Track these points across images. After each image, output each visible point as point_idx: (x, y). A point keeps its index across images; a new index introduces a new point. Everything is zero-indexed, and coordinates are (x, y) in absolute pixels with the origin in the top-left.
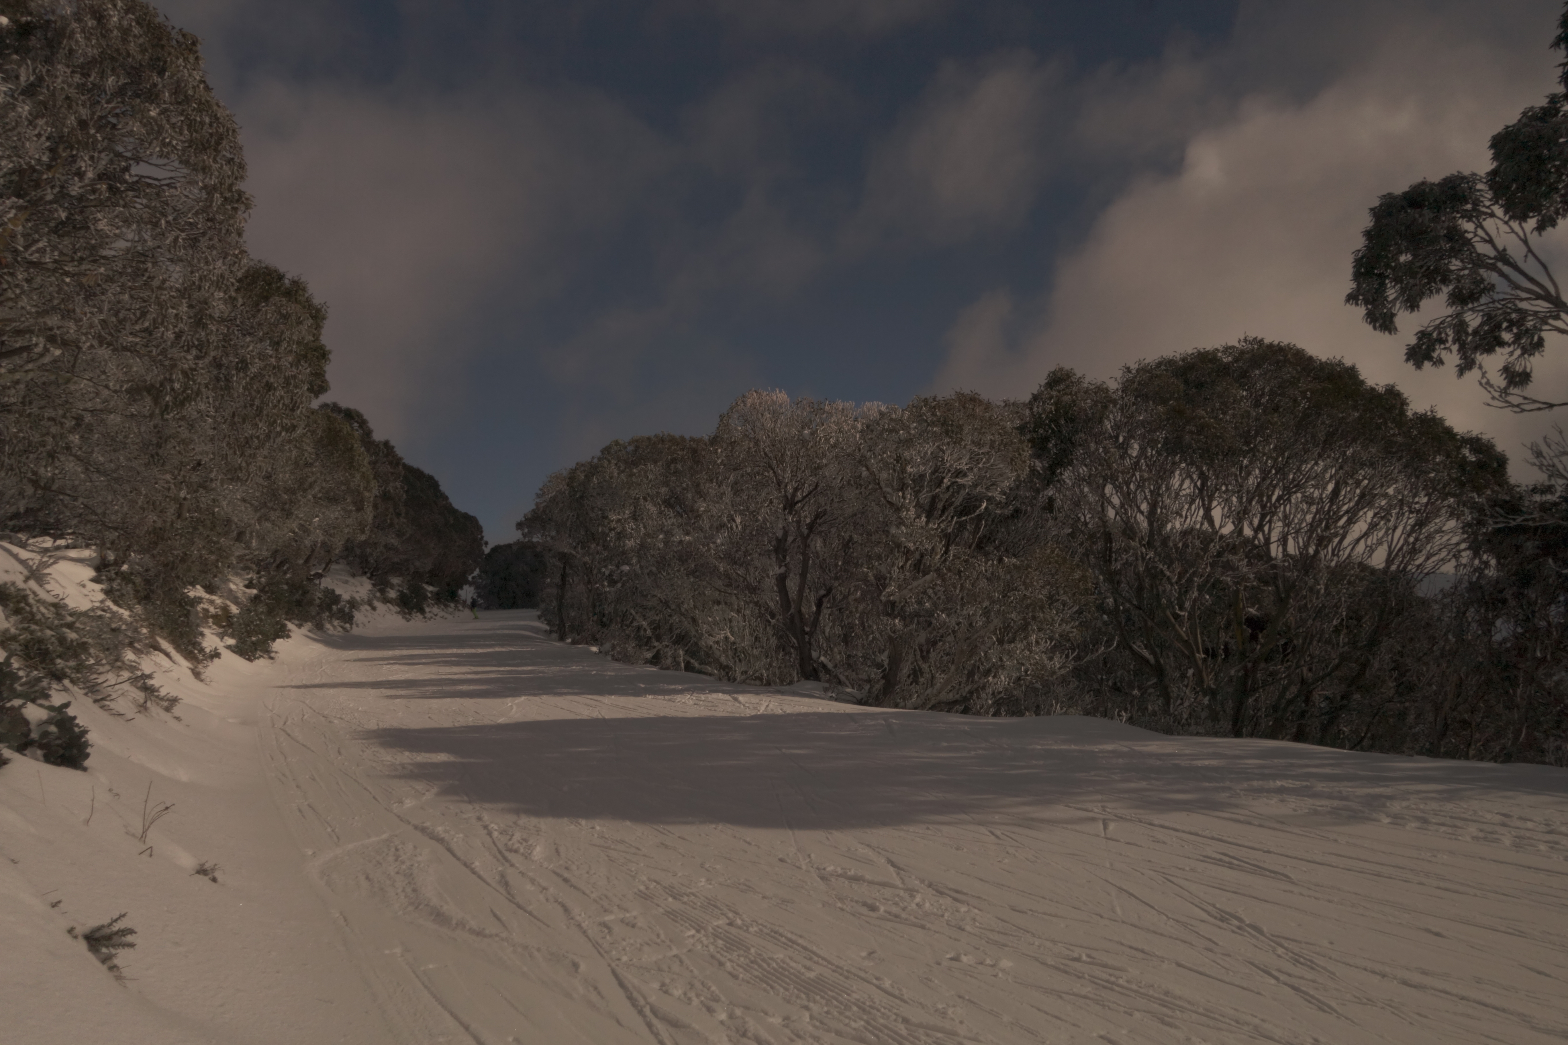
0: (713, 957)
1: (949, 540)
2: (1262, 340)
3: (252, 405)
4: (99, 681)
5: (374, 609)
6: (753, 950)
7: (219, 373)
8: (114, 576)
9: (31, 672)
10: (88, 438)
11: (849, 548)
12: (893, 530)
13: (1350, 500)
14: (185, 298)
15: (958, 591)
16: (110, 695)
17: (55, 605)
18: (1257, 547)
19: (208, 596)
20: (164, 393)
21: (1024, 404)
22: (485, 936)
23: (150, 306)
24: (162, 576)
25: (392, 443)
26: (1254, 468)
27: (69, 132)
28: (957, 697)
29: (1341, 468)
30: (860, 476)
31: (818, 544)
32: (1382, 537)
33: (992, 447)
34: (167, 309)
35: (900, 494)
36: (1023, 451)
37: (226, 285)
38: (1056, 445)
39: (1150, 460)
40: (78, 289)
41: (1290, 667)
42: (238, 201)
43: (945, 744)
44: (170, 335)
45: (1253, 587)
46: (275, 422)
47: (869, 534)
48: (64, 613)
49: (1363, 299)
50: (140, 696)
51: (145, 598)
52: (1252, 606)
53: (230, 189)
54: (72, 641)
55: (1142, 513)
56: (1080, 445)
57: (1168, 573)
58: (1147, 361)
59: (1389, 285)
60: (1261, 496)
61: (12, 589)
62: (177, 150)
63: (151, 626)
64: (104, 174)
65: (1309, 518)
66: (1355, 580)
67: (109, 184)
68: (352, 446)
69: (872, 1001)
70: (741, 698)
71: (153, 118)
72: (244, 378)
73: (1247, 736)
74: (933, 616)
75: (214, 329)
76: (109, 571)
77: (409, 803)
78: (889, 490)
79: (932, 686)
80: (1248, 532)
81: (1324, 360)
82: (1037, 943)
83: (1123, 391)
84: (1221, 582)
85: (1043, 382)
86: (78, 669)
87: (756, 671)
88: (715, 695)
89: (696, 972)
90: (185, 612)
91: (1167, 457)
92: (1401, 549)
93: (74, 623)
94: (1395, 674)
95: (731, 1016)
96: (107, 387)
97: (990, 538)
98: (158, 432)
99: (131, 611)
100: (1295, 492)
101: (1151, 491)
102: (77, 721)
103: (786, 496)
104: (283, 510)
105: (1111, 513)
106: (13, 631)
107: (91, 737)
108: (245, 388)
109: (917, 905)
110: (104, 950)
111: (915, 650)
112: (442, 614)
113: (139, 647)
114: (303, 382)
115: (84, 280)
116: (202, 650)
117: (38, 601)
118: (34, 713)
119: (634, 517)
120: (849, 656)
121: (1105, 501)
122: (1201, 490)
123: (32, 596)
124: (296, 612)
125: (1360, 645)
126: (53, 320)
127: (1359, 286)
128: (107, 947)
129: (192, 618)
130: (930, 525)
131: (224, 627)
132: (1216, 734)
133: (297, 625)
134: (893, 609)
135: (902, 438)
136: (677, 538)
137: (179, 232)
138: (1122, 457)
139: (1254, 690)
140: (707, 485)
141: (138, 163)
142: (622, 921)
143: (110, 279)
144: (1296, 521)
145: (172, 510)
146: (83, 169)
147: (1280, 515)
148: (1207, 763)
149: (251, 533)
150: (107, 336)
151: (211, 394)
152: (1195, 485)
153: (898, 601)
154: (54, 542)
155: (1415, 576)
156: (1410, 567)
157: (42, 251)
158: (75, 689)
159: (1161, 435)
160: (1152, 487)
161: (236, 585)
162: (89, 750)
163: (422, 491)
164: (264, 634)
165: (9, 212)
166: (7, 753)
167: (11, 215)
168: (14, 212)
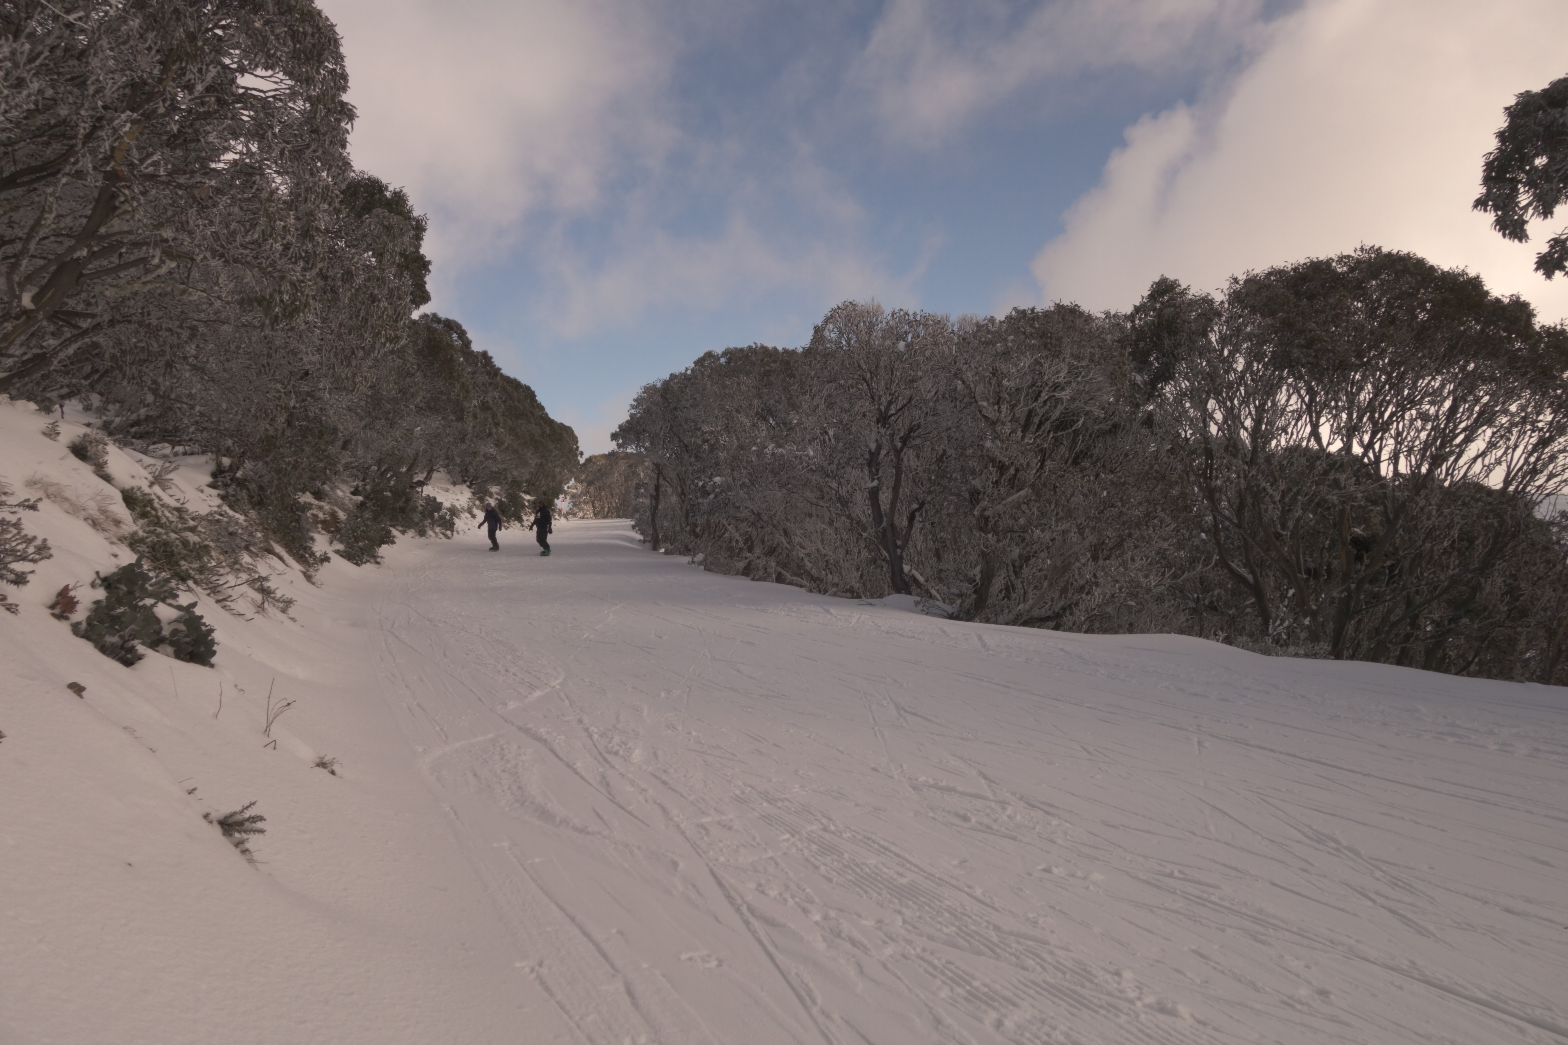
1: (1044, 455)
2: (1380, 248)
3: (357, 316)
4: (221, 582)
7: (326, 285)
8: (229, 482)
9: (160, 573)
10: (203, 348)
11: (943, 462)
12: (988, 444)
13: (1468, 418)
14: (292, 210)
15: (1053, 507)
16: (231, 596)
17: (178, 510)
18: (1366, 465)
19: (316, 502)
20: (273, 304)
21: (1125, 316)
23: (259, 218)
24: (276, 482)
26: (1366, 383)
27: (178, 45)
28: (1050, 613)
29: (1460, 384)
30: (955, 389)
31: (909, 458)
32: (1501, 457)
33: (1091, 360)
34: (275, 222)
35: (996, 408)
36: (1124, 364)
37: (331, 197)
38: (1157, 359)
39: (1256, 375)
40: (191, 201)
41: (1395, 589)
42: (341, 112)
44: (278, 246)
45: (1360, 507)
46: (379, 333)
47: (964, 448)
48: (186, 517)
49: (1492, 206)
50: (258, 597)
51: (259, 503)
52: (1359, 525)
53: (333, 100)
54: (195, 544)
55: (1246, 429)
56: (1183, 359)
57: (1270, 491)
59: (1522, 190)
60: (1373, 413)
61: (139, 494)
62: (282, 61)
63: (265, 530)
64: (212, 86)
65: (1423, 435)
66: (1469, 502)
67: (217, 97)
68: (452, 356)
71: (257, 29)
72: (350, 290)
73: (1347, 659)
74: (1027, 531)
75: (320, 240)
76: (224, 477)
78: (985, 404)
79: (1024, 601)
80: (1357, 450)
81: (1446, 269)
83: (1229, 304)
84: (1326, 501)
85: (1146, 293)
86: (201, 570)
87: (847, 583)
90: (297, 517)
91: (1274, 371)
92: (1521, 468)
93: (196, 527)
94: (1507, 598)
96: (219, 297)
97: (1086, 453)
98: (268, 343)
99: (246, 516)
100: (1410, 409)
101: (1255, 407)
102: (204, 621)
103: (879, 409)
104: (387, 419)
105: (1213, 429)
106: (141, 533)
107: (216, 636)
108: (351, 300)
110: (237, 835)
111: (1008, 566)
113: (254, 550)
114: (406, 293)
115: (196, 192)
116: (312, 554)
117: (162, 505)
118: (165, 612)
119: (727, 429)
120: (941, 570)
121: (1207, 416)
122: (1309, 406)
123: (156, 501)
124: (400, 518)
125: (1472, 567)
126: (168, 233)
127: (1489, 191)
128: (239, 832)
129: (303, 523)
130: (1026, 440)
131: (332, 532)
132: (1315, 656)
133: (400, 531)
134: (986, 524)
135: (999, 350)
136: (770, 451)
137: (284, 145)
138: (1227, 372)
139: (1357, 612)
140: (801, 398)
141: (243, 76)
143: (218, 191)
144: (1409, 439)
145: (282, 419)
146: (193, 81)
147: (1392, 432)
149: (357, 442)
150: (218, 248)
151: (319, 306)
152: (1303, 401)
153: (991, 516)
154: (173, 448)
155: (1534, 498)
156: (1529, 488)
157: (156, 164)
158: (198, 589)
159: (1268, 349)
160: (1257, 402)
161: (343, 492)
162: (215, 648)
163: (519, 401)
164: (370, 540)
165: (125, 126)
166: (141, 649)
167: (127, 129)
168: (129, 125)
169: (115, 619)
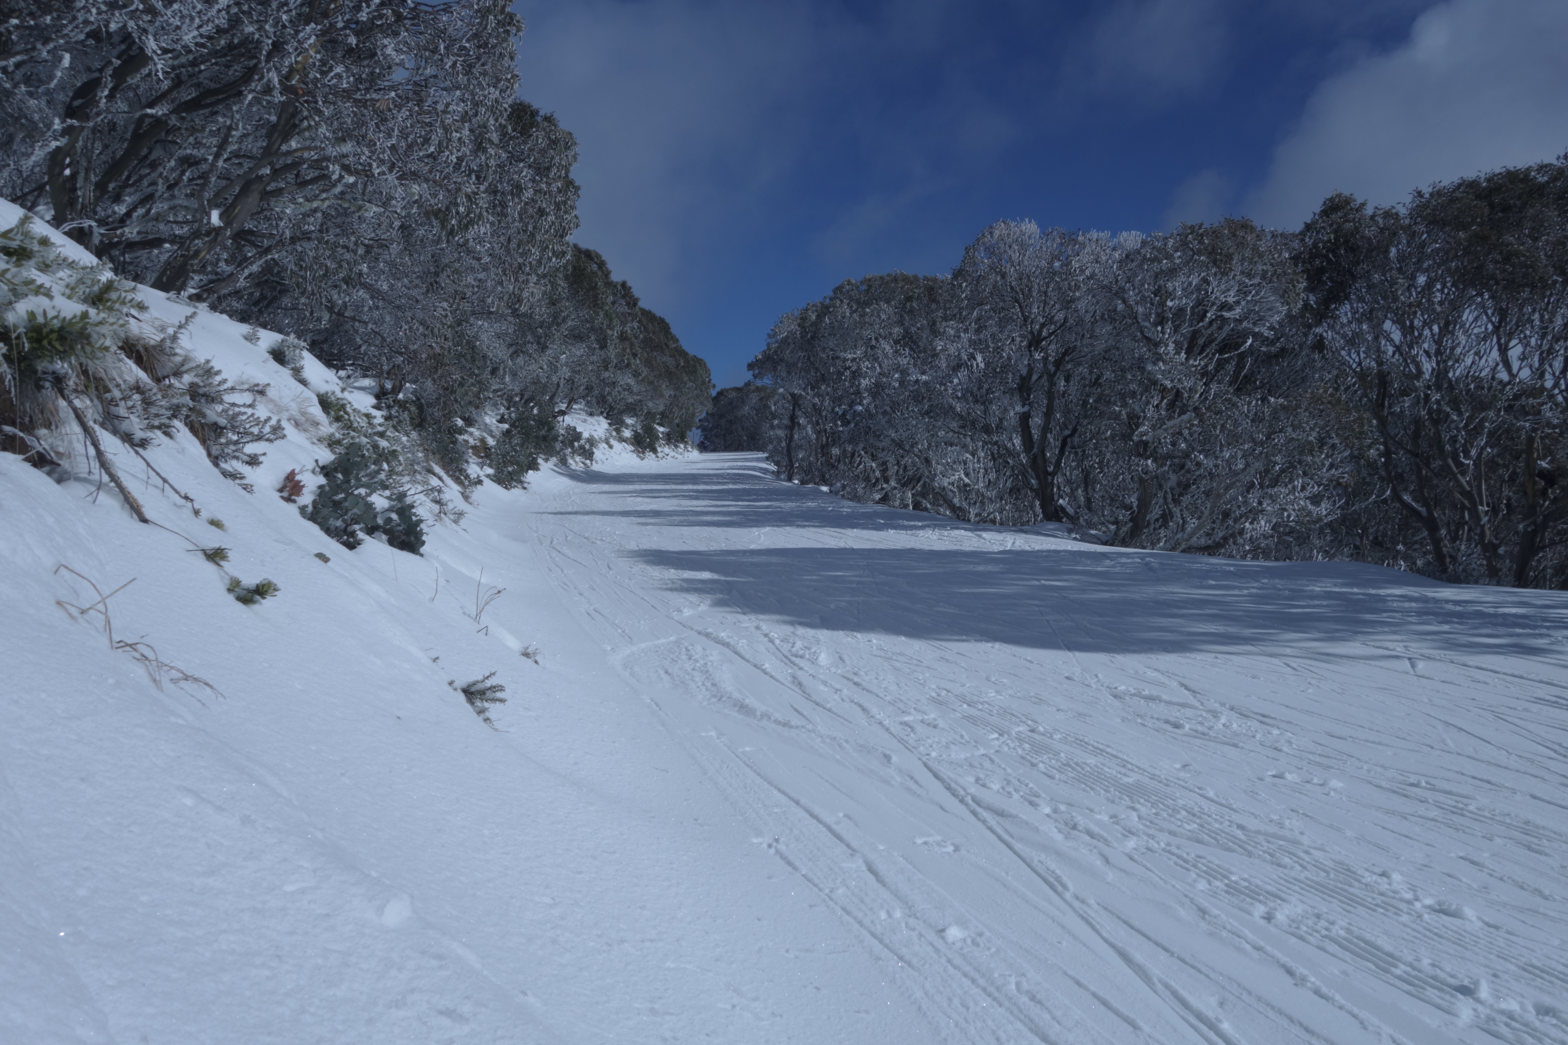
0: (1023, 758)
1: (1209, 378)
3: (525, 231)
5: (611, 447)
6: (1062, 755)
8: (392, 403)
10: (374, 267)
11: (1100, 385)
12: (1149, 367)
14: (466, 122)
15: (1217, 432)
19: (467, 428)
20: (450, 216)
21: (1294, 235)
22: (791, 727)
23: (435, 130)
25: (629, 284)
28: (1210, 542)
30: (1115, 310)
31: (1064, 381)
33: (1263, 277)
34: (451, 132)
35: (1159, 328)
36: (1298, 283)
38: (1332, 278)
42: (509, 24)
43: (1213, 583)
44: (453, 159)
46: (547, 247)
47: (1123, 370)
51: (419, 423)
52: (1546, 457)
53: (502, 11)
55: (1427, 353)
56: (1361, 277)
57: (1454, 418)
58: (1442, 184)
61: (333, 398)
63: (425, 451)
68: (594, 285)
69: (1200, 807)
70: (985, 535)
74: (1188, 457)
76: (387, 399)
77: (687, 612)
78: (1146, 324)
79: (1182, 530)
82: (1365, 767)
83: (1413, 218)
84: (1515, 428)
85: (1318, 209)
87: (989, 514)
88: (957, 532)
89: (1009, 771)
90: (452, 440)
91: (1463, 290)
93: (385, 432)
95: (1055, 811)
96: (396, 212)
97: (1252, 378)
99: (408, 436)
101: (1439, 329)
102: (414, 510)
103: (1032, 332)
104: (538, 343)
105: (1389, 350)
106: (337, 436)
107: (424, 526)
108: (519, 214)
109: (1224, 725)
110: (479, 703)
111: (1166, 493)
112: (672, 454)
116: (467, 477)
117: (354, 410)
118: (380, 501)
119: (868, 356)
121: (1383, 339)
122: (1497, 329)
124: (543, 447)
126: (348, 147)
128: (481, 700)
129: (458, 446)
130: (1191, 362)
131: (483, 457)
133: (544, 459)
134: (1145, 450)
135: (1165, 268)
136: (913, 378)
137: (456, 58)
139: (1543, 548)
140: (944, 324)
142: (922, 721)
143: (397, 103)
148: (1514, 611)
149: (504, 369)
150: (396, 161)
152: (1491, 322)
153: (1151, 441)
157: (339, 76)
161: (490, 419)
162: (424, 538)
163: (654, 333)
164: (518, 463)
165: (309, 39)
166: (361, 535)
167: (312, 41)
168: (314, 37)
169: (337, 505)
